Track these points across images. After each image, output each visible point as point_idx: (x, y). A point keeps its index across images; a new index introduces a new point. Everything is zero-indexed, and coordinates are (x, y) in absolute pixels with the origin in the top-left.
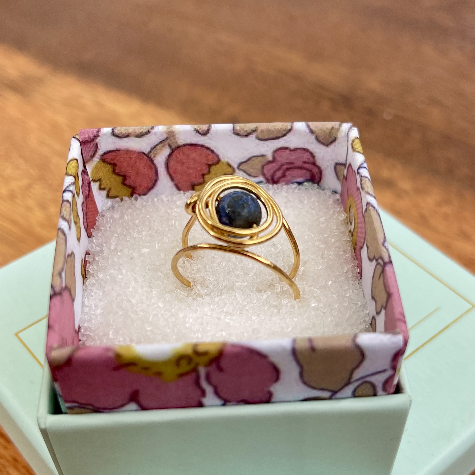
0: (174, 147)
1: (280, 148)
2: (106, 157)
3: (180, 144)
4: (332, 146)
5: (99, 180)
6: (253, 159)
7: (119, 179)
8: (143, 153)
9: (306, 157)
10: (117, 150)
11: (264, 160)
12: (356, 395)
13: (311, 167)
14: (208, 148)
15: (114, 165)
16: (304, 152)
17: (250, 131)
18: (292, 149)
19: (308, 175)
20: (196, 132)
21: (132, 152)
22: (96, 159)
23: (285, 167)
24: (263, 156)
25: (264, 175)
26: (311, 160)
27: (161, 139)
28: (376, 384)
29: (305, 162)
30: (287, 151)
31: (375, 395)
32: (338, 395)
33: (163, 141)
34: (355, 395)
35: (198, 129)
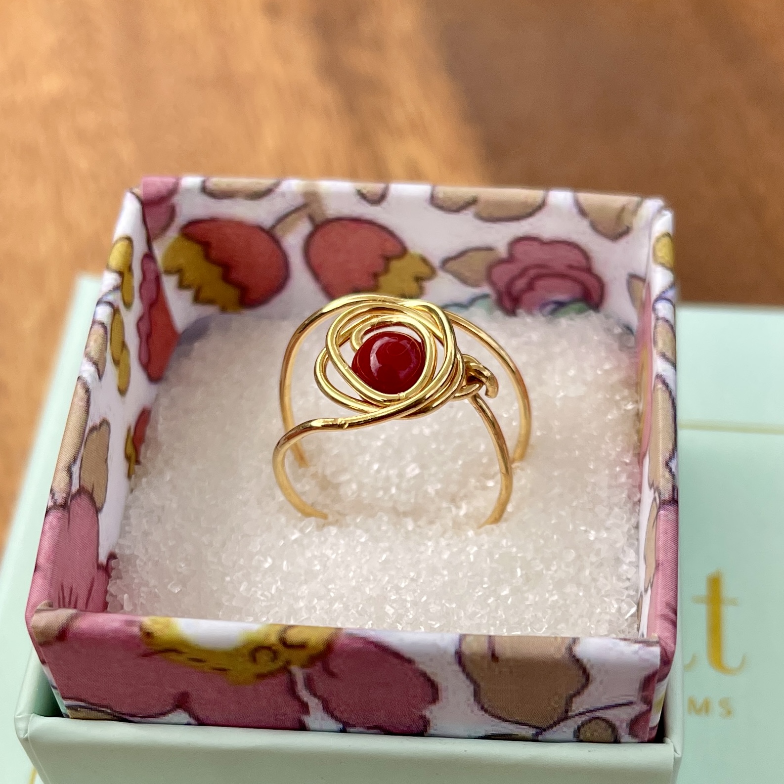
0: (319, 219)
1: (521, 237)
2: (191, 229)
3: (330, 217)
4: (623, 242)
5: (179, 271)
6: (470, 254)
7: (217, 271)
8: (260, 228)
9: (574, 257)
10: (213, 220)
11: (490, 257)
12: (582, 737)
13: (584, 277)
14: (383, 228)
15: (206, 246)
16: (569, 248)
17: (462, 203)
18: (545, 241)
19: (577, 290)
20: (358, 197)
21: (239, 225)
22: (173, 234)
23: (532, 273)
24: (489, 249)
25: (492, 284)
26: (583, 262)
27: (293, 206)
28: (617, 724)
29: (571, 267)
30: (536, 244)
31: (616, 741)
32: (548, 735)
33: (297, 210)
34: (579, 738)
35: (364, 191)
